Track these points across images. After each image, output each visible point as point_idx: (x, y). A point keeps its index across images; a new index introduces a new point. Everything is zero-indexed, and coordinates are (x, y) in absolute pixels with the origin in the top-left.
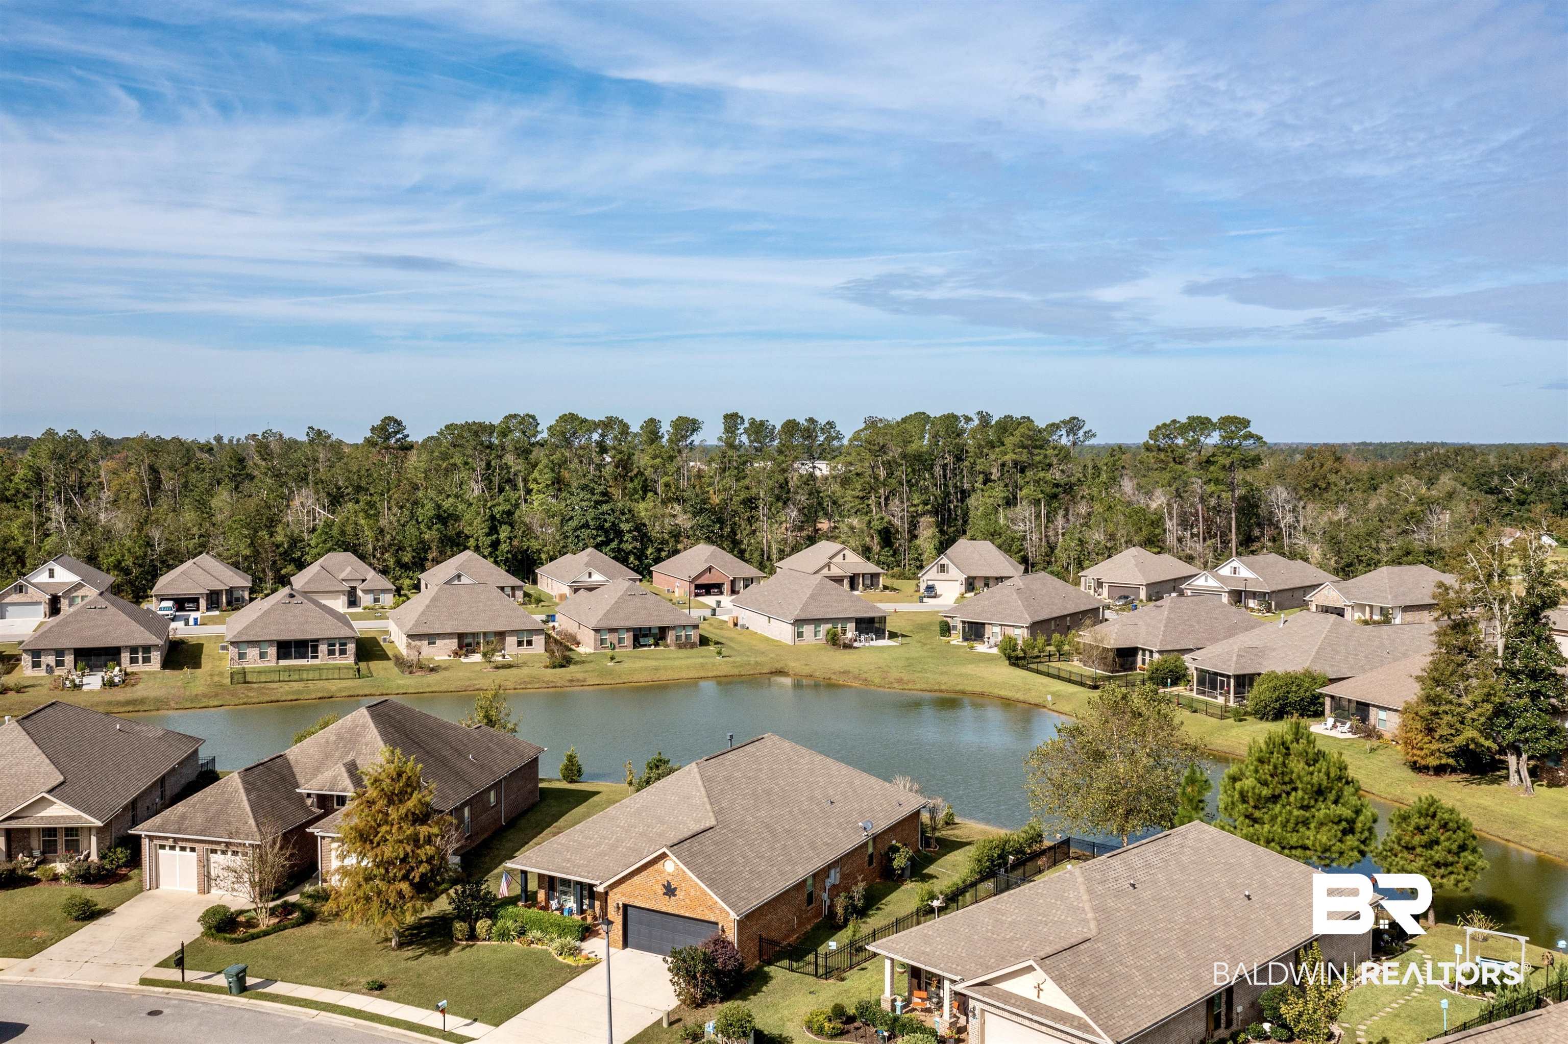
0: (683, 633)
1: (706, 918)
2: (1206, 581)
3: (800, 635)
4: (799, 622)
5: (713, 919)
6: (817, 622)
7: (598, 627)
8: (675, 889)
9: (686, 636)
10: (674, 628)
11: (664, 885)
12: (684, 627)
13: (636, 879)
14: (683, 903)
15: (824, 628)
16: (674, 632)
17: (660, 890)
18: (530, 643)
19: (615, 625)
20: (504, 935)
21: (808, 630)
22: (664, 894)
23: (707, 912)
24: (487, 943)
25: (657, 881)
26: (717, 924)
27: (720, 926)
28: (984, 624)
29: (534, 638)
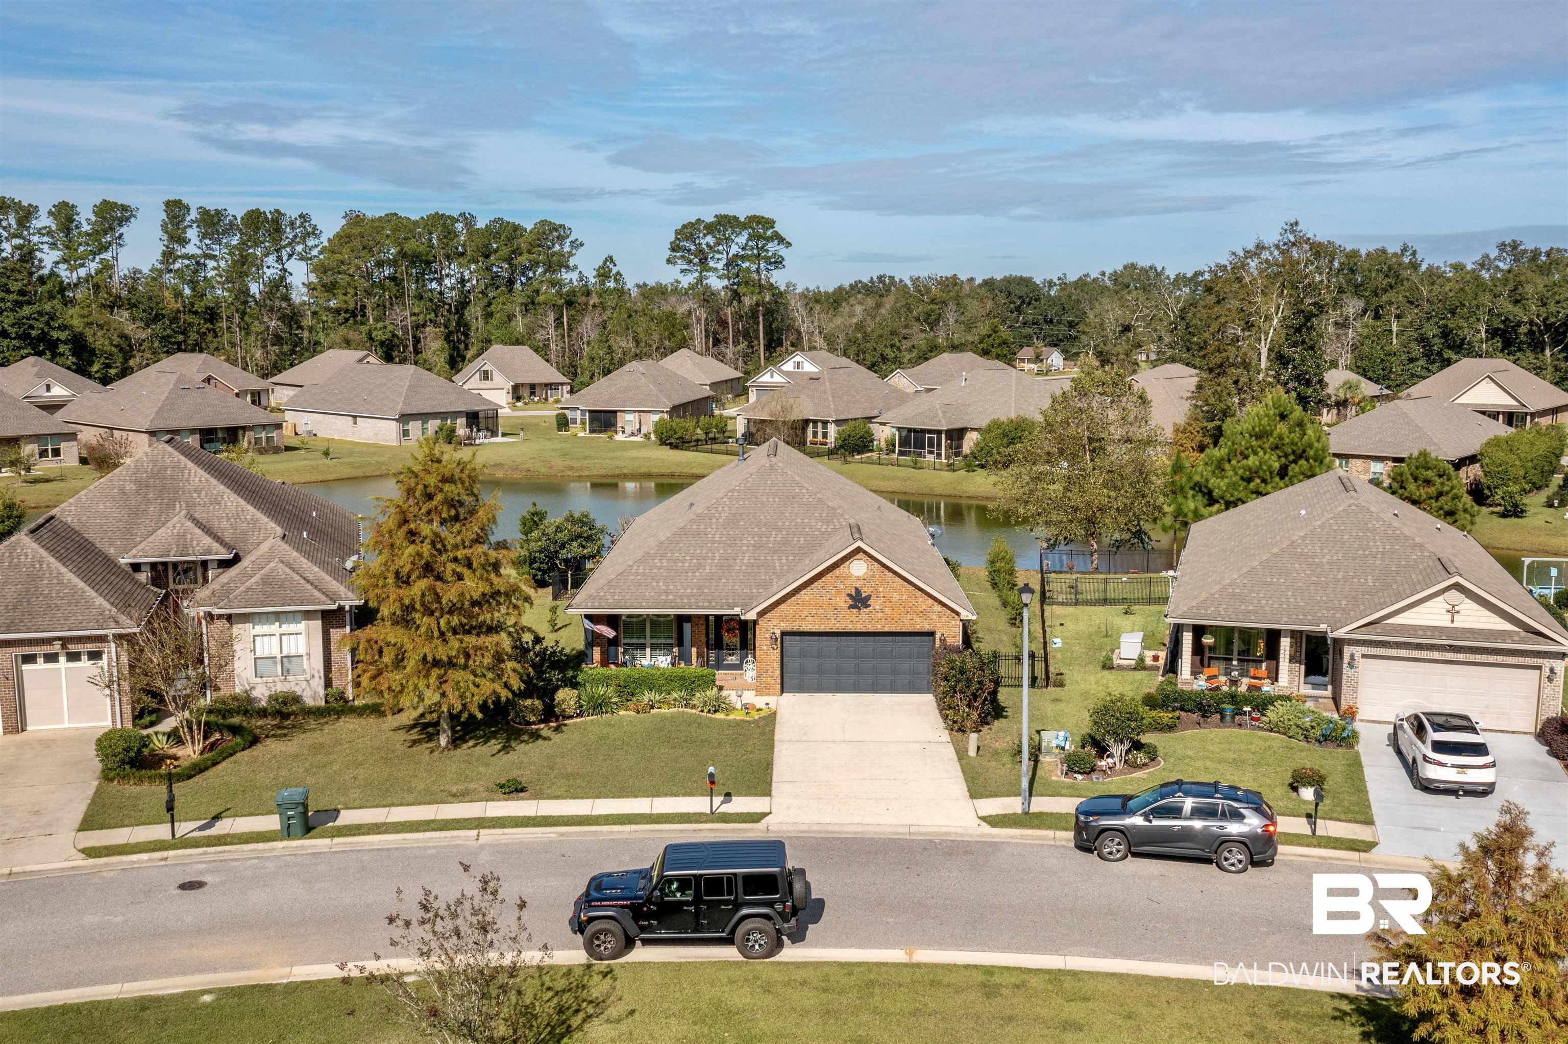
0: (263, 435)
1: (918, 628)
2: (772, 376)
3: (406, 433)
4: (405, 418)
5: (927, 628)
6: (424, 417)
7: (154, 427)
8: (869, 597)
9: (268, 438)
10: (252, 428)
11: (849, 595)
12: (264, 427)
13: (805, 595)
14: (880, 614)
15: (433, 425)
16: (252, 433)
17: (843, 602)
18: (56, 453)
19: (175, 425)
20: (599, 706)
21: (414, 427)
22: (851, 607)
23: (918, 620)
24: (579, 720)
25: (839, 591)
26: (932, 634)
27: (938, 636)
28: (615, 412)
29: (63, 446)
